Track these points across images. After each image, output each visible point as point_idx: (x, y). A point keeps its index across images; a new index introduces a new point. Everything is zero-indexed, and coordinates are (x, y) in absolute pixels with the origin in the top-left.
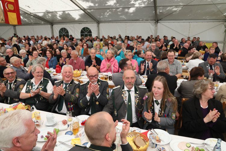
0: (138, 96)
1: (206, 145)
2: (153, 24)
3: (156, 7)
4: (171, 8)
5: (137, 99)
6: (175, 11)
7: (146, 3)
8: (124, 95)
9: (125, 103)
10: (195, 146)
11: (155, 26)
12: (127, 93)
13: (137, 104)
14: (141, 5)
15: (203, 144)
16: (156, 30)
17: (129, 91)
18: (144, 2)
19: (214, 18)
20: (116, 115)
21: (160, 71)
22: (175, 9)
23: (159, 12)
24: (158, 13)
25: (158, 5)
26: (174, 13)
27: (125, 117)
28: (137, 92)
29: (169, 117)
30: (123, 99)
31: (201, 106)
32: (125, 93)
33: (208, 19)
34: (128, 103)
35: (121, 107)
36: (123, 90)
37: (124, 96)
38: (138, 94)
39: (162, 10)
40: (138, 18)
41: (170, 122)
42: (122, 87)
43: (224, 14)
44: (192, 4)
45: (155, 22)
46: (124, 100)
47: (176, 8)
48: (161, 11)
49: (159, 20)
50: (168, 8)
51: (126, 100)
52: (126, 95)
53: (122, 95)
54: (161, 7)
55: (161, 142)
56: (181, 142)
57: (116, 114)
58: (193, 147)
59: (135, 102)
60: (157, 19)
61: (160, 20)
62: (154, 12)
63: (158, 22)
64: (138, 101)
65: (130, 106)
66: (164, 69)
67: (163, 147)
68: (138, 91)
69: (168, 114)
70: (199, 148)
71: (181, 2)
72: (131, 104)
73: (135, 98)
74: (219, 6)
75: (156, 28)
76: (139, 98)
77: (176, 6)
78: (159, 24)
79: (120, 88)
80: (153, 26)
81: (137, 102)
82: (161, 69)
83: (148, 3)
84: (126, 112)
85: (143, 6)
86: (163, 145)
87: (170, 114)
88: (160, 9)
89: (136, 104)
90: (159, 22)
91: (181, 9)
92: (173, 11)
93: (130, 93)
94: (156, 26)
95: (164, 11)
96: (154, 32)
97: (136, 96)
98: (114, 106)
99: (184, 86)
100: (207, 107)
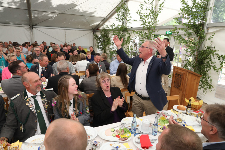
0: (46, 101)
1: (124, 125)
2: (27, 29)
3: (29, 11)
4: (47, 13)
5: (46, 103)
6: (51, 17)
7: (18, 4)
8: (29, 103)
9: (33, 112)
10: (118, 128)
11: (30, 31)
12: (32, 100)
13: (48, 110)
14: (12, 5)
15: (121, 124)
16: (32, 36)
17: (34, 97)
18: (15, 3)
19: (84, 27)
20: (22, 131)
21: (61, 72)
22: (50, 15)
23: (34, 17)
24: (32, 17)
25: (32, 8)
26: (50, 20)
27: (37, 129)
28: (44, 97)
29: (84, 113)
30: (29, 108)
31: (107, 96)
32: (30, 100)
33: (79, 28)
34: (37, 111)
35: (28, 118)
36: (26, 98)
37: (29, 105)
38: (45, 98)
39: (38, 15)
40: (7, 21)
41: (87, 118)
42: (22, 94)
43: (91, 25)
44: (66, 12)
45: (30, 28)
46: (31, 109)
47: (52, 14)
48: (36, 16)
49: (34, 26)
50: (44, 13)
51: (33, 108)
52: (32, 103)
53: (27, 104)
54: (36, 12)
55: (91, 137)
56: (106, 130)
57: (23, 129)
58: (117, 130)
59: (44, 108)
60: (32, 24)
61: (36, 25)
62: (28, 16)
63: (33, 28)
64: (47, 106)
65: (40, 114)
66: (65, 68)
67: (95, 140)
68: (44, 95)
69: (83, 110)
70: (122, 128)
71: (56, 10)
72: (40, 111)
73: (43, 103)
74: (87, 18)
75: (32, 33)
76: (47, 102)
77: (52, 13)
78: (34, 29)
79: (21, 96)
80: (28, 31)
81: (46, 108)
82: (63, 68)
83: (20, 5)
84: (37, 122)
85: (14, 6)
86: (94, 139)
87: (84, 110)
88: (35, 14)
89: (46, 109)
90: (35, 28)
91: (56, 16)
92: (48, 17)
93: (36, 98)
94: (32, 31)
95: (40, 16)
96: (29, 38)
97: (44, 101)
98: (17, 121)
99: (86, 83)
100: (111, 95)
